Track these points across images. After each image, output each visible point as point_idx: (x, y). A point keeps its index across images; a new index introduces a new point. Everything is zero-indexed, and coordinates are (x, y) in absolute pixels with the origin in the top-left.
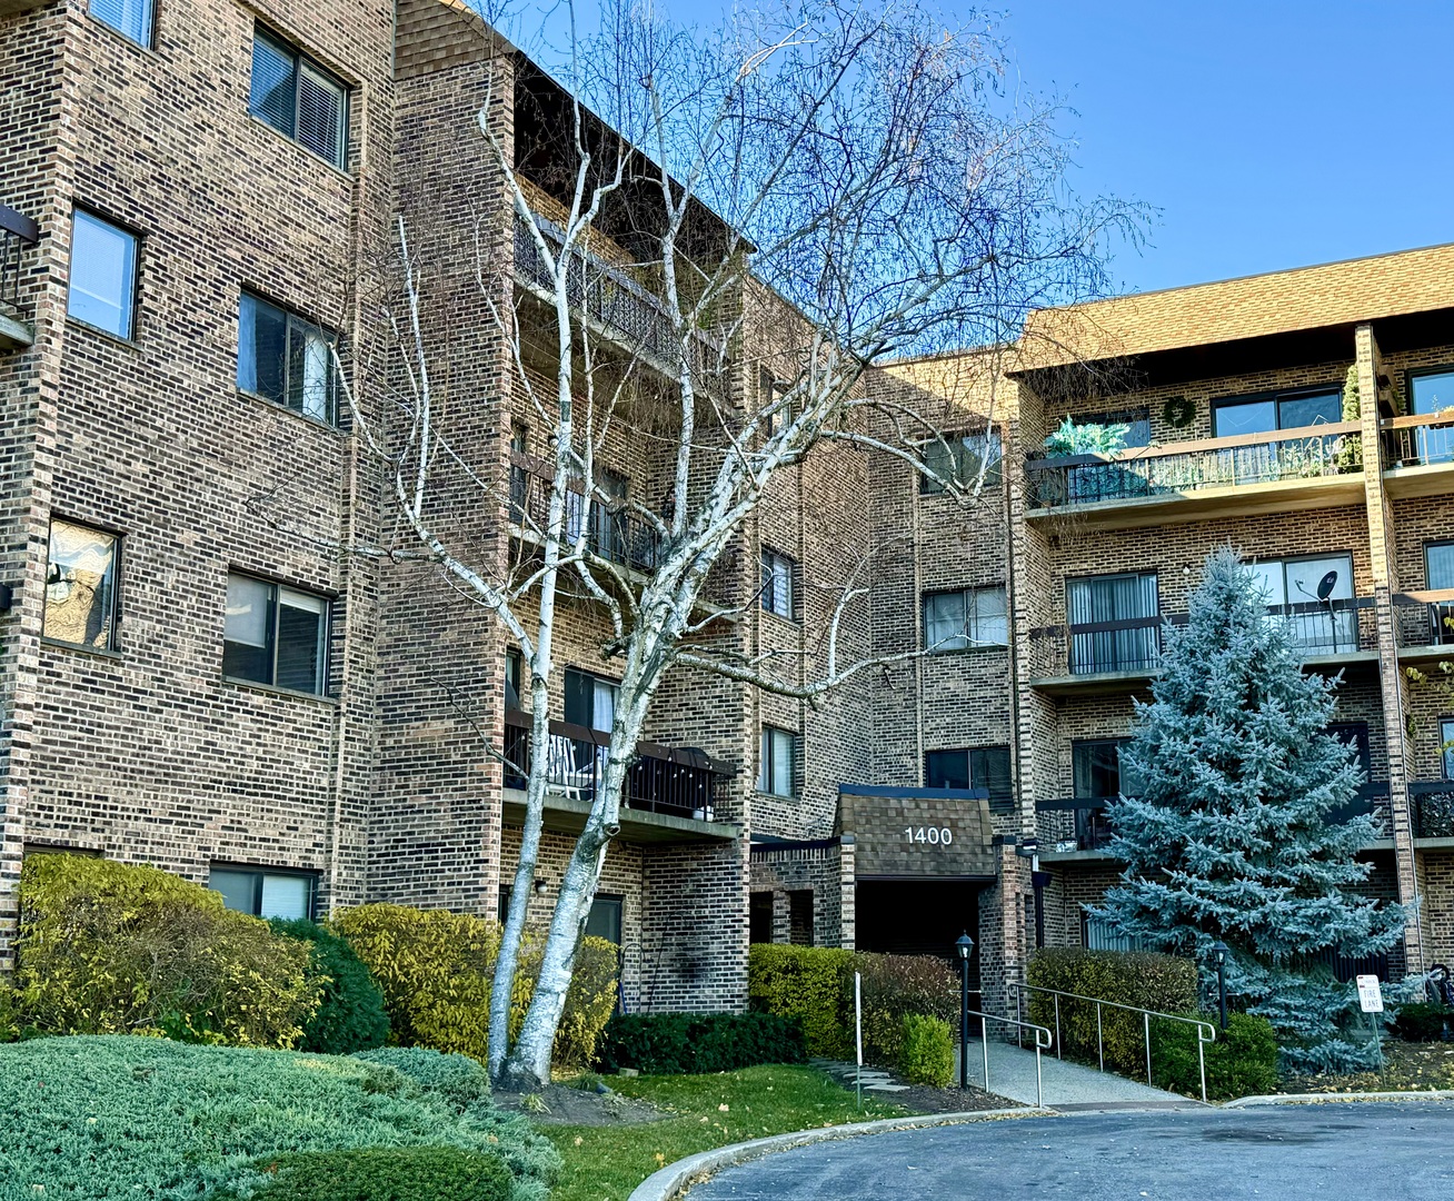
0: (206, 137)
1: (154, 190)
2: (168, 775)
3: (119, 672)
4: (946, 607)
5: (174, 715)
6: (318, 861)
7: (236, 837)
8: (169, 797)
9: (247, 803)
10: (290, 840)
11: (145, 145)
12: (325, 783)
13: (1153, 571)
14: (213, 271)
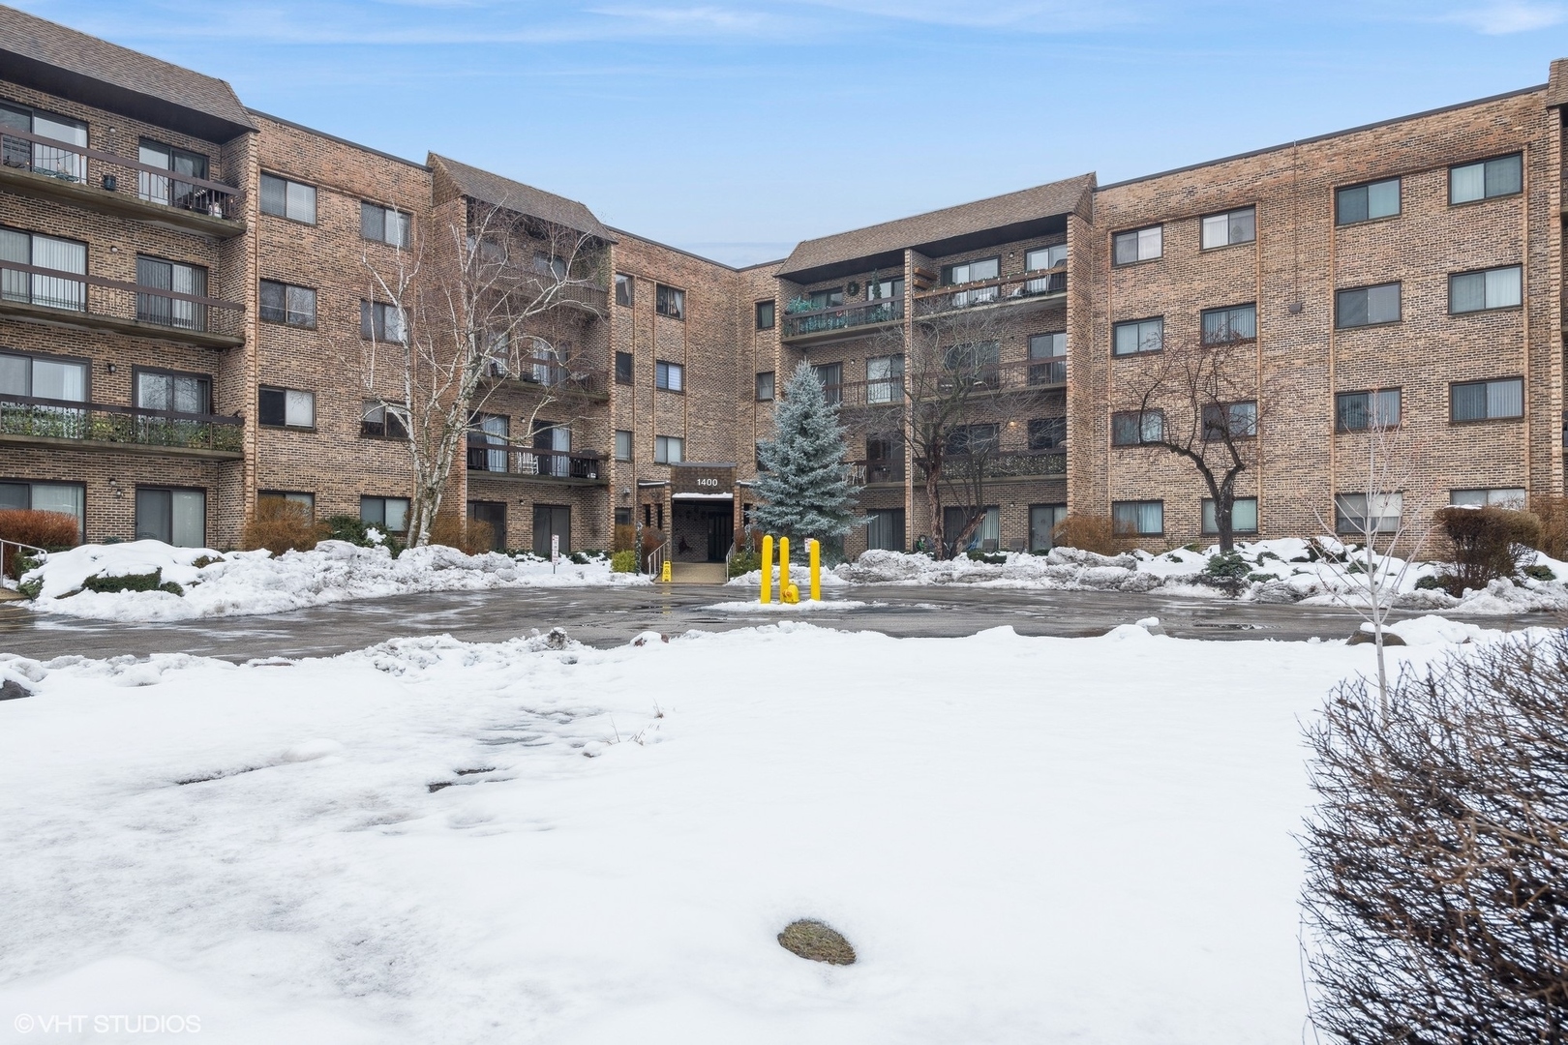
0: (341, 249)
1: (319, 273)
2: (340, 468)
3: (317, 436)
4: (765, 379)
5: (342, 449)
6: (408, 494)
7: (370, 487)
8: (341, 475)
9: (375, 476)
10: (396, 488)
11: (314, 258)
12: (410, 468)
13: (841, 363)
14: (347, 297)
